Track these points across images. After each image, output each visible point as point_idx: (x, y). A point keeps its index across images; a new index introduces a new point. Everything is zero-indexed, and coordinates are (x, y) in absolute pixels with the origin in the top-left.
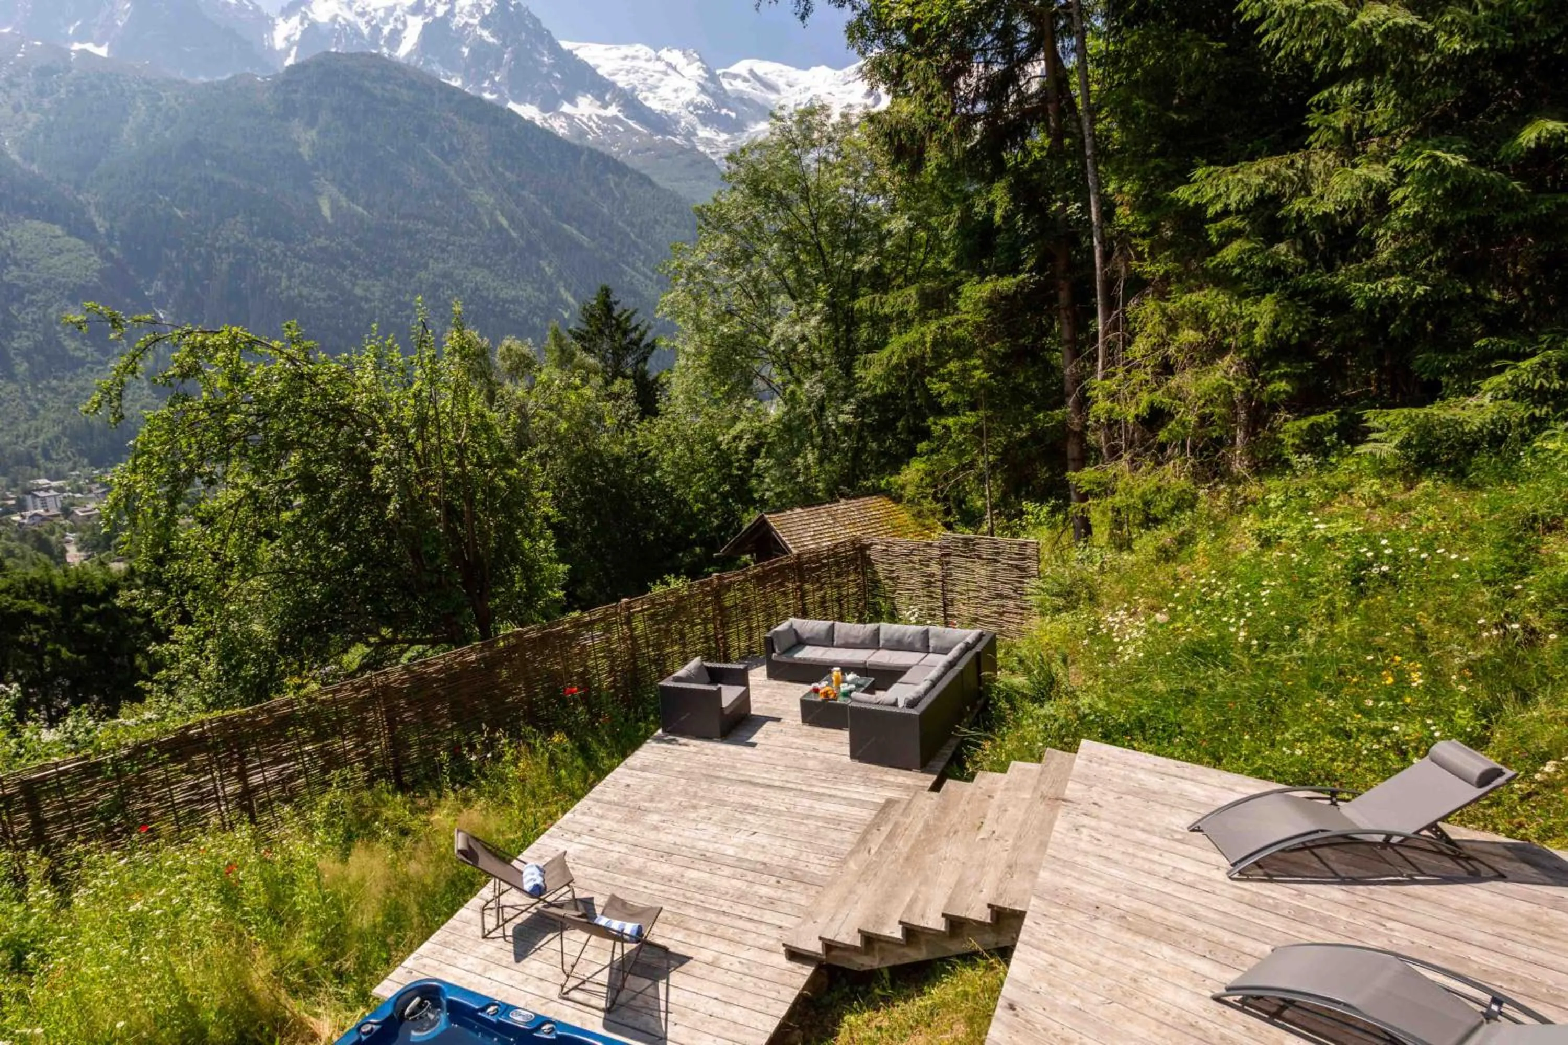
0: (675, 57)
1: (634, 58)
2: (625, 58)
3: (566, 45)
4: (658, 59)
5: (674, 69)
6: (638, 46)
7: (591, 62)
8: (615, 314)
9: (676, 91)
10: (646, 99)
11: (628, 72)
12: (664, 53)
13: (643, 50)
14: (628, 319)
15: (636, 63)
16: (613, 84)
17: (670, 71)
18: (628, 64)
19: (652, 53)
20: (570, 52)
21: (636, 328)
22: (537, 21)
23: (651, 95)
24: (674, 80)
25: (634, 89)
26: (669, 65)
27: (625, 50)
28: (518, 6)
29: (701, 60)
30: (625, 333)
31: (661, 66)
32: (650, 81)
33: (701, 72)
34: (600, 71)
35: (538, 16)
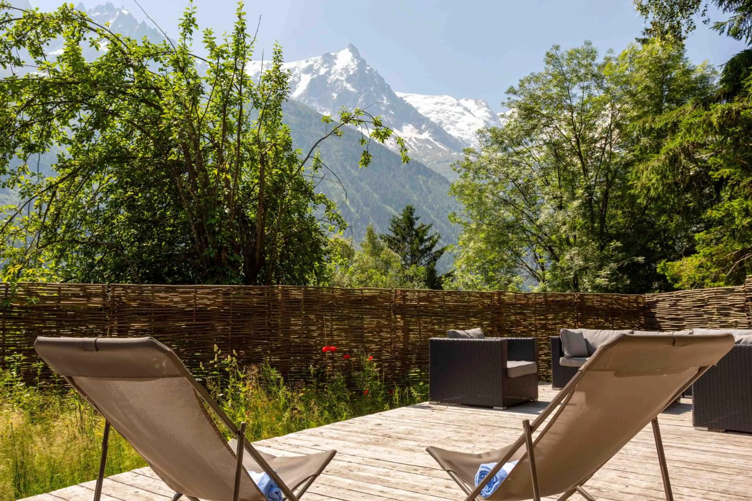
0: (470, 104)
1: (443, 104)
2: (437, 104)
3: (399, 94)
4: (459, 105)
5: (469, 111)
6: (446, 97)
7: (414, 105)
8: (415, 227)
9: (469, 125)
10: (448, 129)
11: (438, 112)
12: (463, 102)
13: (449, 99)
14: (424, 231)
15: (444, 107)
16: (428, 119)
17: (466, 113)
18: (438, 107)
19: (455, 101)
20: (402, 98)
21: (430, 238)
22: (381, 79)
23: (451, 127)
24: (468, 118)
25: (441, 123)
26: (466, 109)
27: (437, 99)
28: (371, 70)
29: (487, 106)
30: (422, 241)
31: (460, 109)
32: (452, 118)
33: (487, 114)
34: (420, 111)
35: (382, 76)
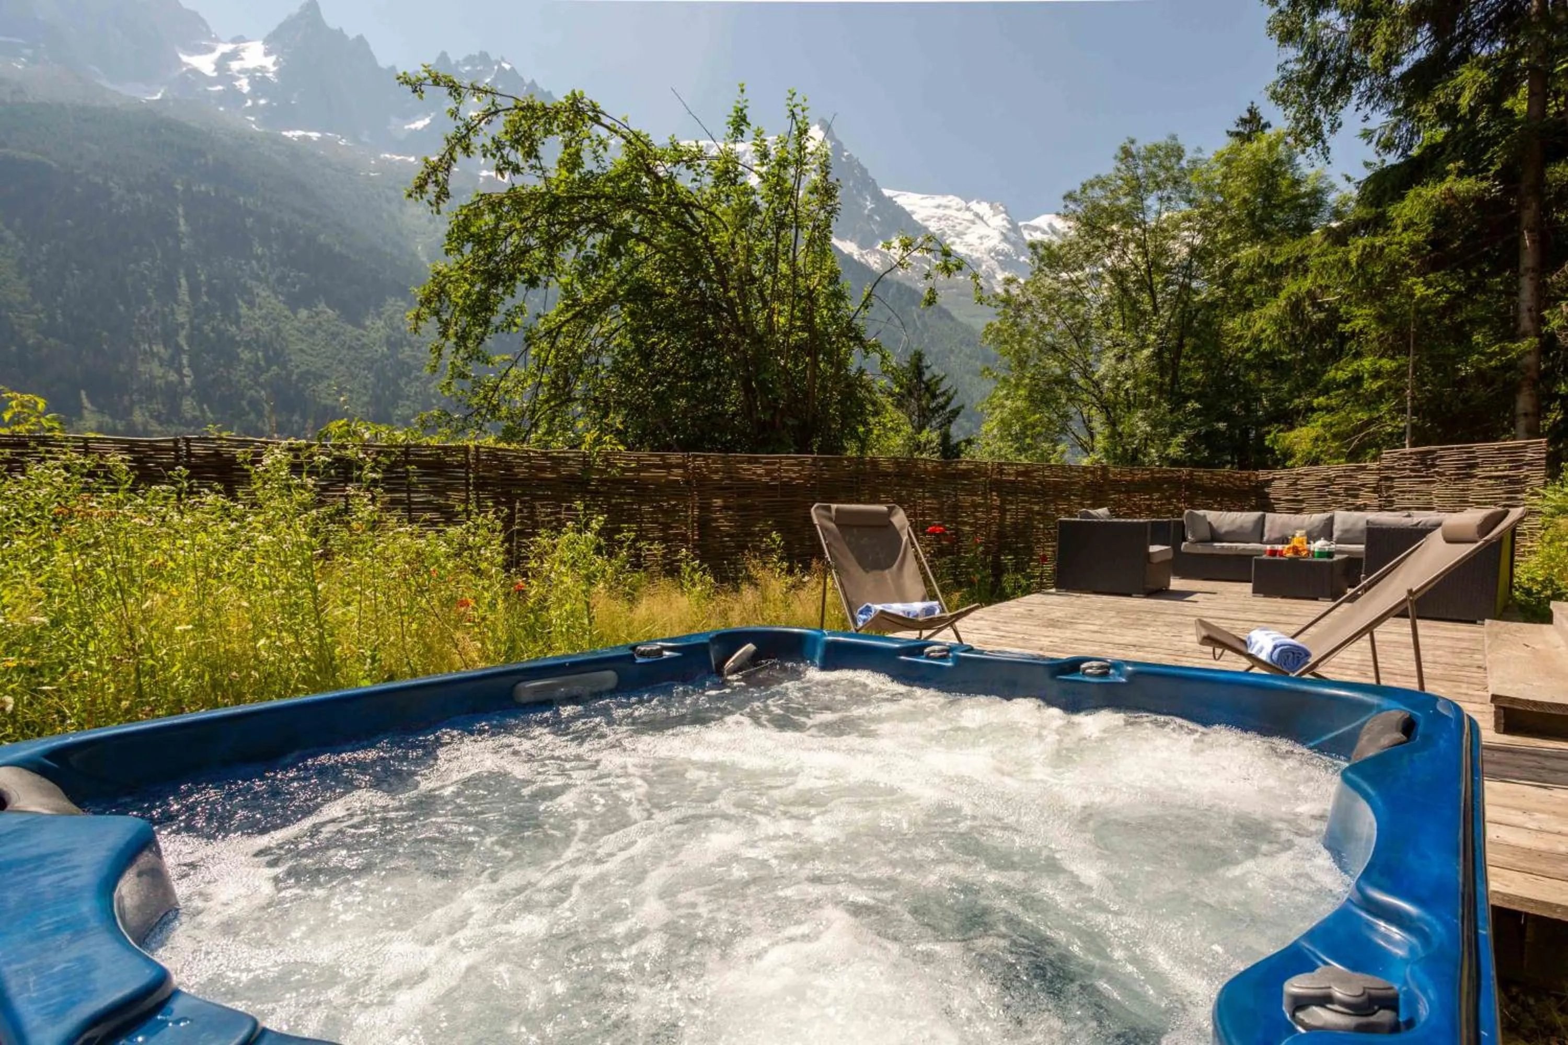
0: (983, 208)
1: (946, 207)
2: (938, 207)
3: (887, 192)
4: (968, 209)
5: (981, 218)
6: (951, 197)
7: (908, 209)
8: (925, 378)
9: (981, 238)
10: (953, 243)
11: (940, 219)
12: (974, 205)
13: (955, 201)
14: (937, 383)
15: (948, 212)
16: (926, 228)
17: (977, 221)
18: (940, 212)
19: (963, 204)
20: (890, 198)
21: (943, 394)
22: (864, 171)
23: (958, 241)
24: (980, 229)
25: (943, 234)
26: (977, 215)
27: (939, 200)
28: (849, 157)
29: (1006, 212)
30: (934, 396)
31: (969, 216)
32: (958, 228)
33: (1005, 223)
34: (915, 217)
35: (866, 166)
